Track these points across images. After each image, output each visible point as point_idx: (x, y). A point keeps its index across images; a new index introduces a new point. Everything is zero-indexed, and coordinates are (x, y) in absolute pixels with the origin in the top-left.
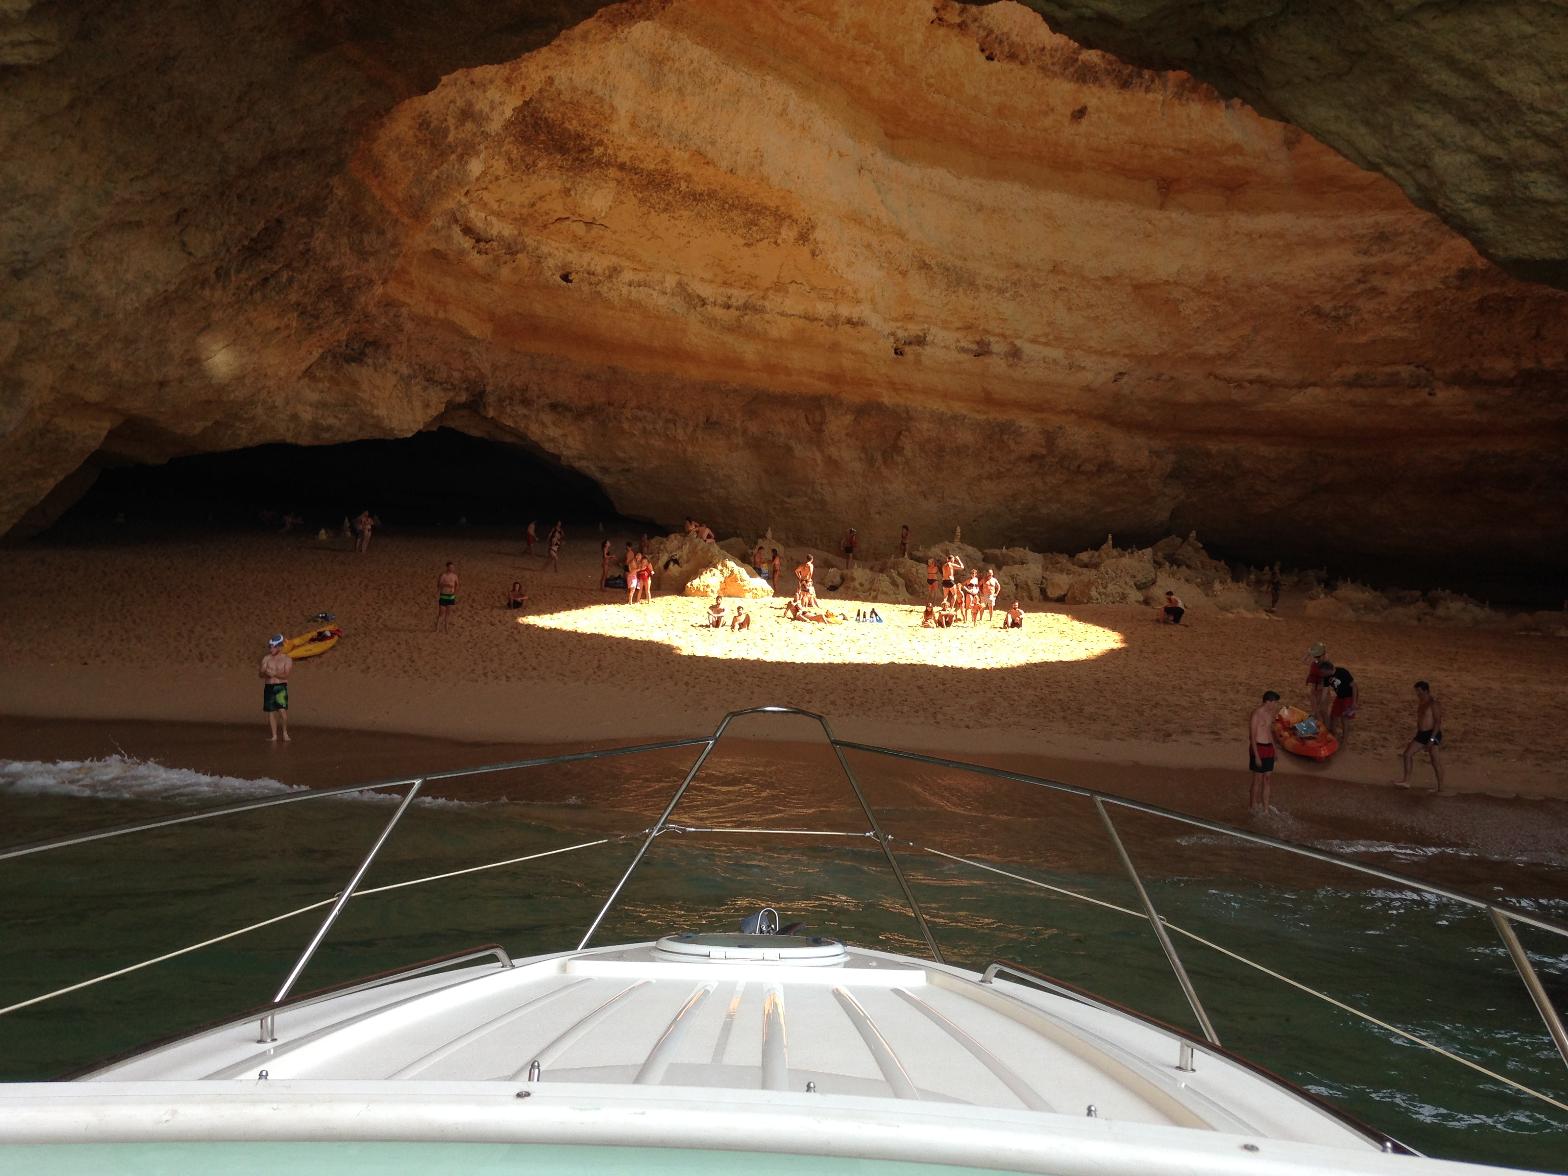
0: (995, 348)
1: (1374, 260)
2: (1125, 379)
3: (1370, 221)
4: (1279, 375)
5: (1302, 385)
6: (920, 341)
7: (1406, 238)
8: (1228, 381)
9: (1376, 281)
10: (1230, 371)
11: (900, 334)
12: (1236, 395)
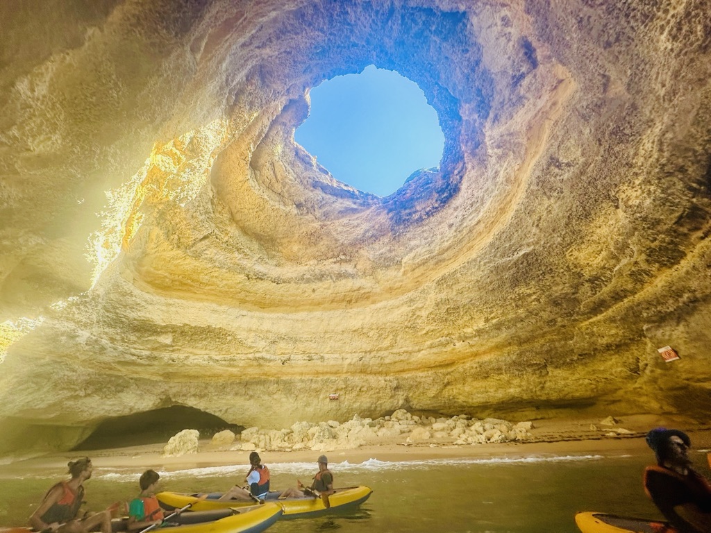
0: (314, 357)
1: (413, 308)
2: (363, 359)
3: (406, 297)
4: (410, 349)
5: (419, 351)
6: (289, 359)
7: (418, 299)
8: (396, 354)
9: (418, 313)
10: (395, 350)
11: (282, 358)
12: (402, 358)
